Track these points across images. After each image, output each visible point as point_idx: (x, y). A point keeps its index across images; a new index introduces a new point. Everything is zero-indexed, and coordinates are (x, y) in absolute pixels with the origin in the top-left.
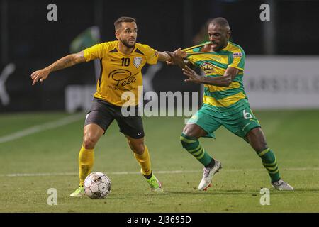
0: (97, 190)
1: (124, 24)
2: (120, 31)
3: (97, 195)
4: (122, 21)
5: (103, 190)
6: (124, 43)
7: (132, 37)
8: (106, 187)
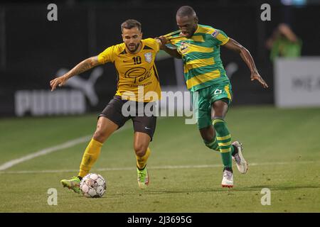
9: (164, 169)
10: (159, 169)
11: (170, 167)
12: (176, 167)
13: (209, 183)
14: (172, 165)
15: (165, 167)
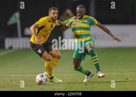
0: (41, 80)
1: (52, 11)
2: (50, 13)
3: (41, 83)
4: (51, 9)
5: (43, 80)
6: (52, 18)
7: (56, 17)
8: (45, 79)
9: (11, 76)
10: (9, 77)
11: (14, 76)
12: (17, 76)
13: (32, 83)
14: (14, 75)
15: (12, 76)
